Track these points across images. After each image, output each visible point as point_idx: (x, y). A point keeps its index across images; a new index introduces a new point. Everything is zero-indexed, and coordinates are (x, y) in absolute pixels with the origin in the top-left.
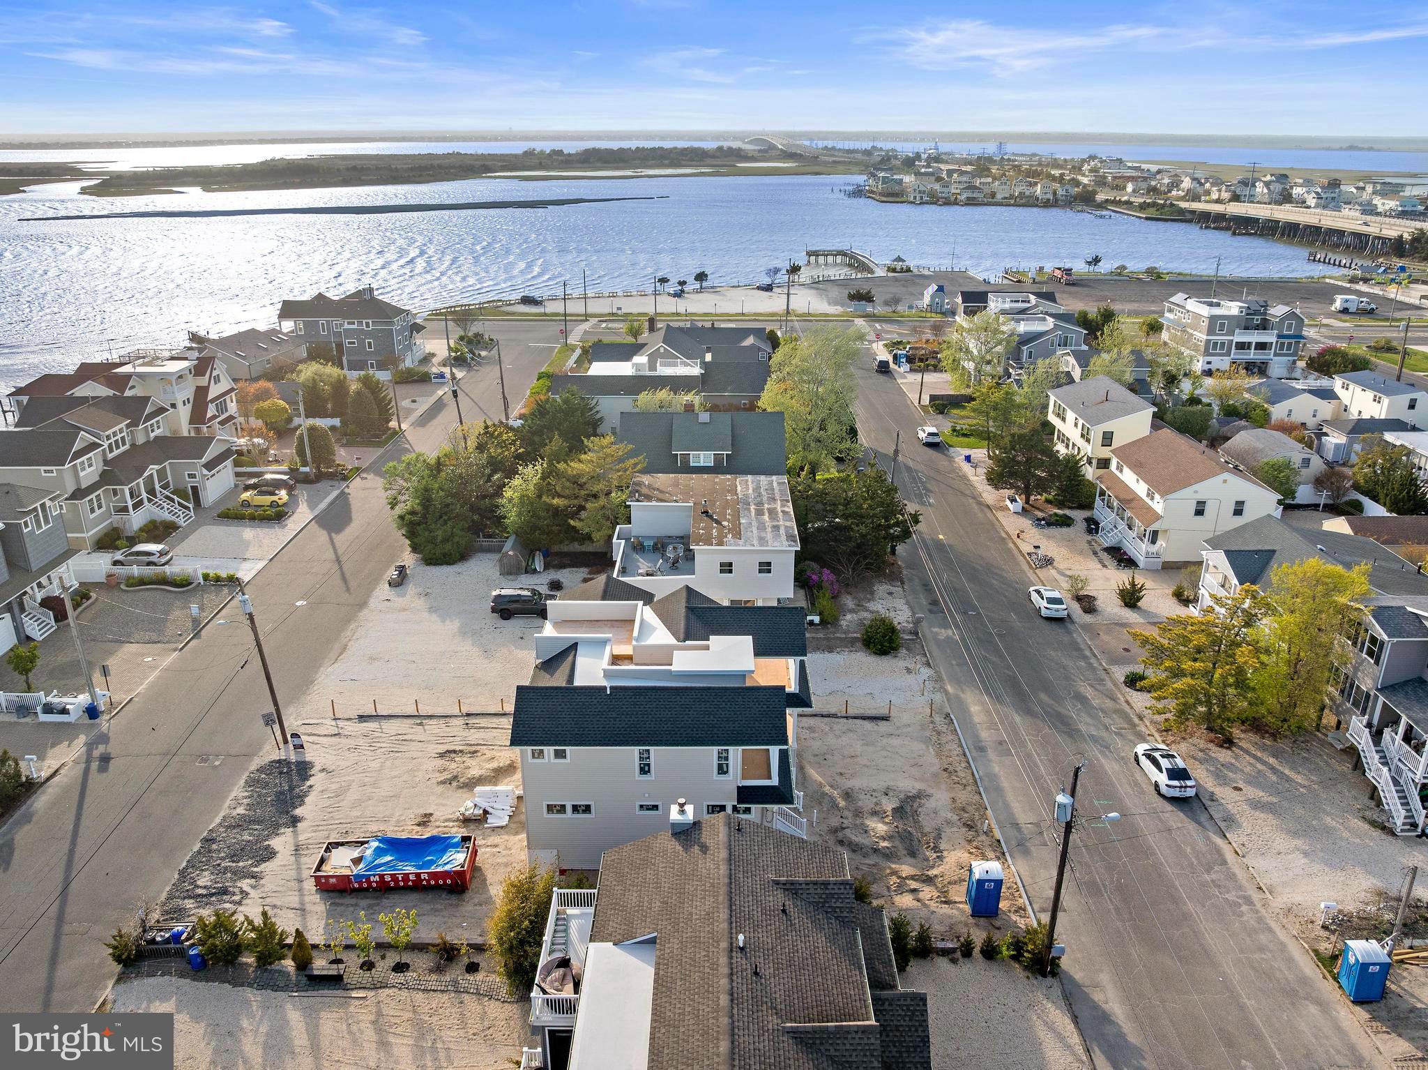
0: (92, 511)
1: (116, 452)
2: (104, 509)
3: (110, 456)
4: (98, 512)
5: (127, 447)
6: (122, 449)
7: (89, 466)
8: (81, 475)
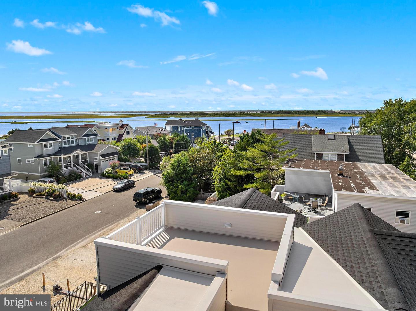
0: (46, 165)
3: (64, 146)
5: (74, 144)
6: (71, 145)
7: (50, 147)
8: (44, 149)
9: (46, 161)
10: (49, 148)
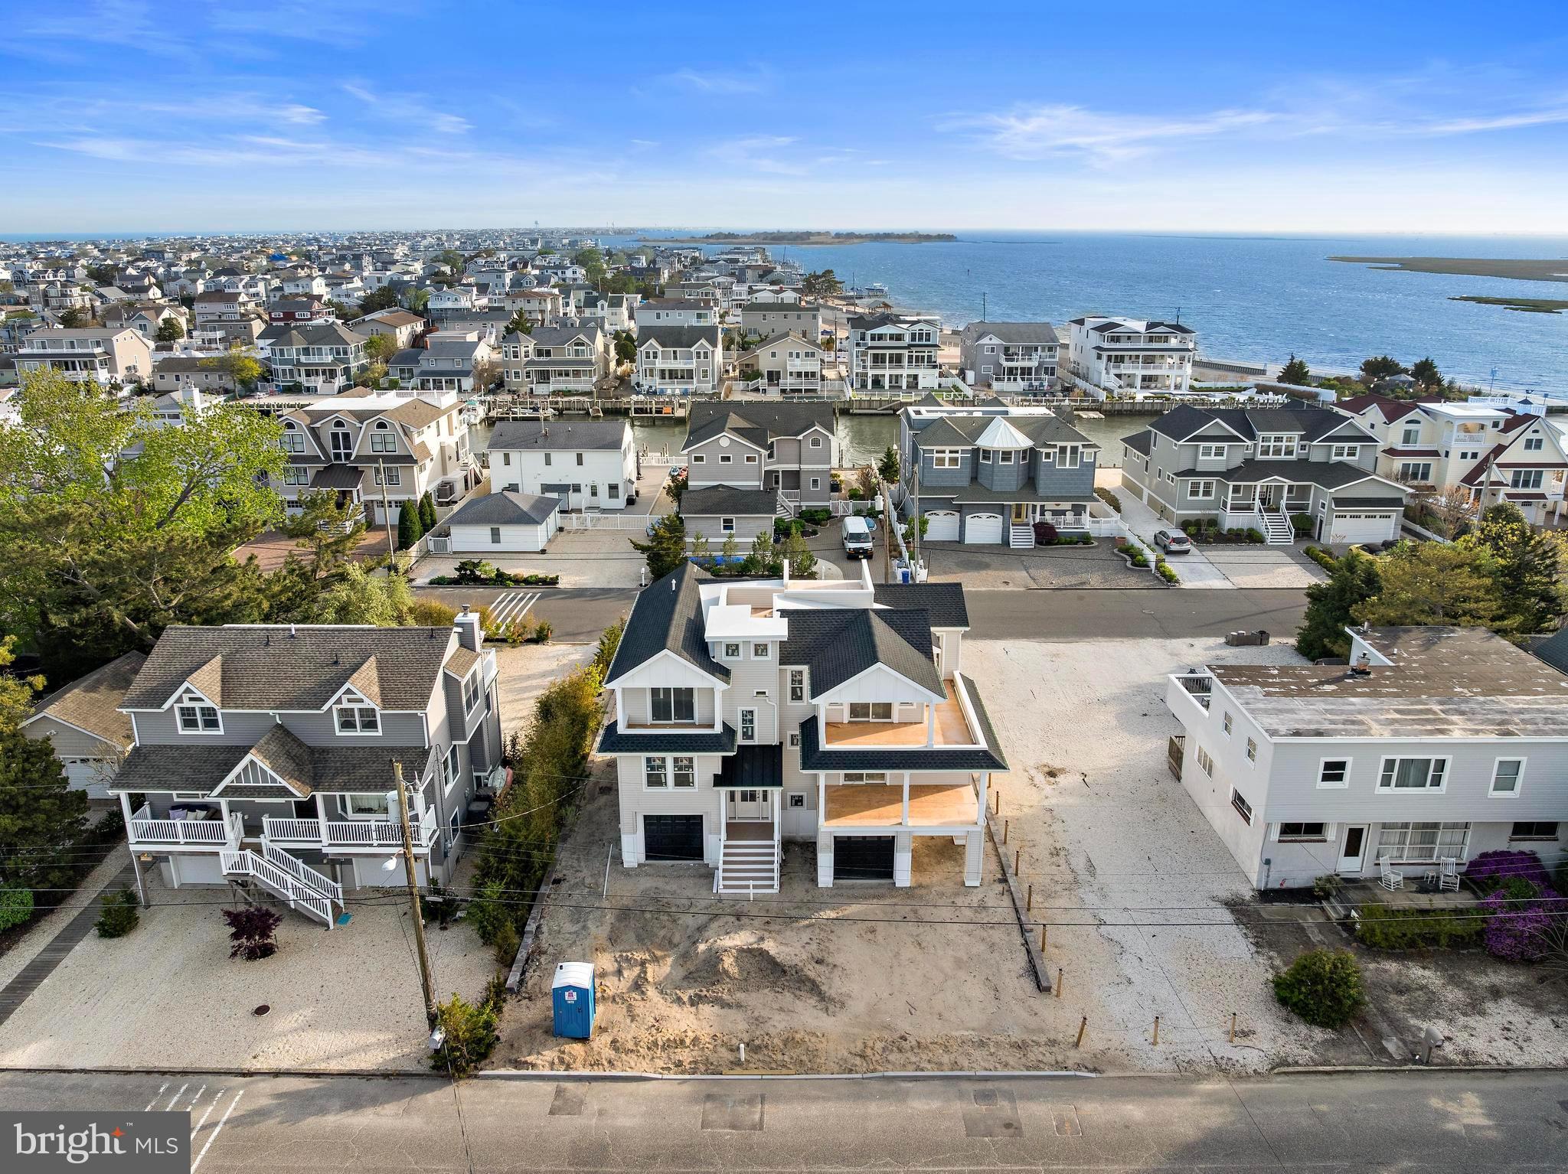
0: (1194, 493)
1: (1271, 457)
2: (1212, 498)
3: (1259, 457)
4: (1201, 497)
5: (1293, 457)
6: (1282, 457)
7: (1216, 454)
8: (1201, 458)
9: (1196, 485)
10: (1213, 457)
